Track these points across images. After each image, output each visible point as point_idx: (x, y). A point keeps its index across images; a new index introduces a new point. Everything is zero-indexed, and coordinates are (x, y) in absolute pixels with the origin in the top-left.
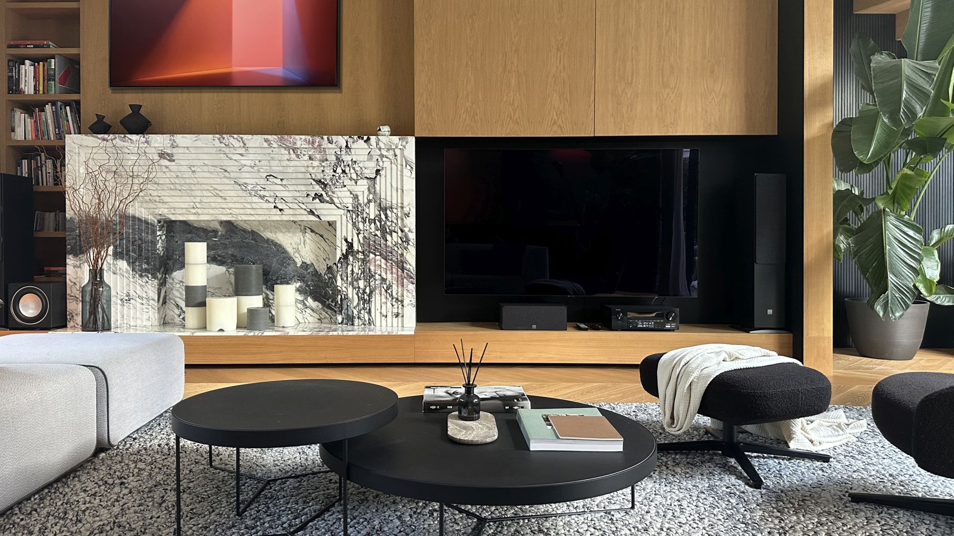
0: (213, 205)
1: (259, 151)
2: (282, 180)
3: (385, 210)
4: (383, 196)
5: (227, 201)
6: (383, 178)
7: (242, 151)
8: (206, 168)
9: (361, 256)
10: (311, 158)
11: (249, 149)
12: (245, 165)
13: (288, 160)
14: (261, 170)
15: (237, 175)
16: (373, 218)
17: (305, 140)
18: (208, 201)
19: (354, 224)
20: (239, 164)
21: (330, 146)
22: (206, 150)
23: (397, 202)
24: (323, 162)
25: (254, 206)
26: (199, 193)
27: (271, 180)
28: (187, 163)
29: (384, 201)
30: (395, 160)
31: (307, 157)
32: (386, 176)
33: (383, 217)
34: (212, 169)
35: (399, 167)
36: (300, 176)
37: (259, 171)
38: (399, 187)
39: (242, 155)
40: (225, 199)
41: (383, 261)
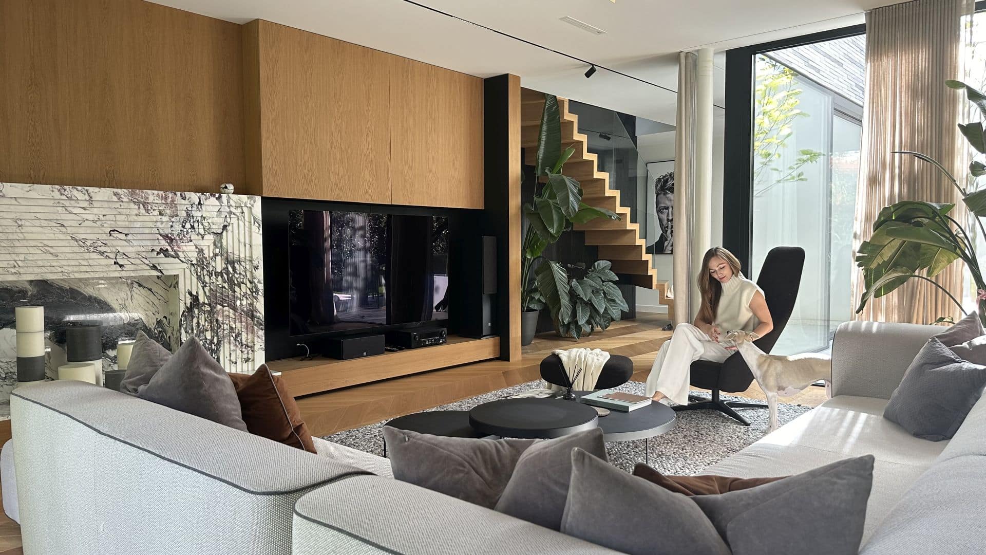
0: (40, 263)
1: (105, 205)
2: (126, 235)
3: (232, 263)
4: (230, 250)
5: (59, 258)
6: (230, 234)
7: (86, 204)
8: (37, 223)
9: (207, 308)
10: (161, 214)
11: (93, 202)
12: (87, 220)
13: (136, 215)
14: (105, 225)
15: (76, 230)
16: (219, 271)
17: (158, 195)
18: (35, 258)
19: (199, 278)
20: (80, 218)
21: (183, 202)
22: (41, 202)
23: (245, 256)
24: (173, 217)
25: (91, 262)
26: (25, 250)
27: (115, 236)
28: (13, 216)
29: (232, 255)
30: (242, 218)
31: (157, 213)
32: (233, 232)
33: (230, 269)
34: (44, 223)
35: (247, 224)
36: (147, 231)
37: (103, 226)
38: (247, 242)
39: (84, 208)
40: (57, 256)
41: (231, 310)
